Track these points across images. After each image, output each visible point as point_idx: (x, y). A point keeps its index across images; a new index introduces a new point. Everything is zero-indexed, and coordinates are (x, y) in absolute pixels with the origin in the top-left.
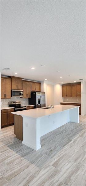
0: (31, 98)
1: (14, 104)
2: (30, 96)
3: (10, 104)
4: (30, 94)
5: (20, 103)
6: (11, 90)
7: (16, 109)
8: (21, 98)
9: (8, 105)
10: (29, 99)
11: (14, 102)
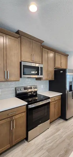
0: (54, 79)
1: (26, 91)
2: (53, 77)
3: (18, 92)
4: (53, 73)
5: (36, 90)
6: (21, 63)
7: (30, 106)
8: (38, 79)
9: (14, 94)
10: (50, 82)
11: (25, 88)
